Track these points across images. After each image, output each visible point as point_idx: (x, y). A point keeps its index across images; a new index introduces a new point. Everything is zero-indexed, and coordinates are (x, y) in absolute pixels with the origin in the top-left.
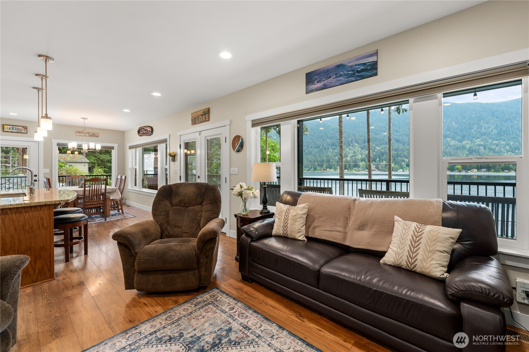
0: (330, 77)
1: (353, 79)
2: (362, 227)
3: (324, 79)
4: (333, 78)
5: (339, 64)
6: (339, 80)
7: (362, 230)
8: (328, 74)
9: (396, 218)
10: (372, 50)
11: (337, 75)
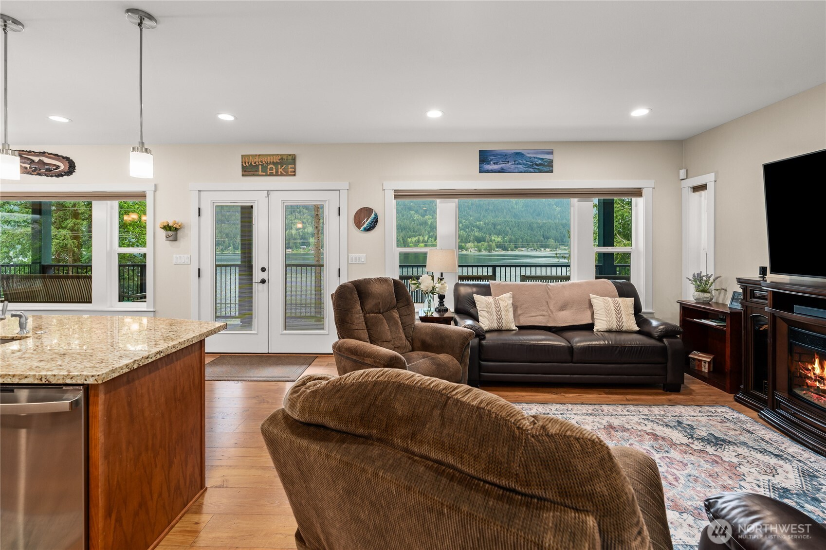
0: (508, 162)
1: (532, 170)
2: (563, 308)
3: (502, 163)
4: (512, 164)
5: (518, 151)
6: (517, 168)
7: (563, 310)
8: (506, 159)
9: (592, 296)
10: (547, 148)
11: (516, 162)
